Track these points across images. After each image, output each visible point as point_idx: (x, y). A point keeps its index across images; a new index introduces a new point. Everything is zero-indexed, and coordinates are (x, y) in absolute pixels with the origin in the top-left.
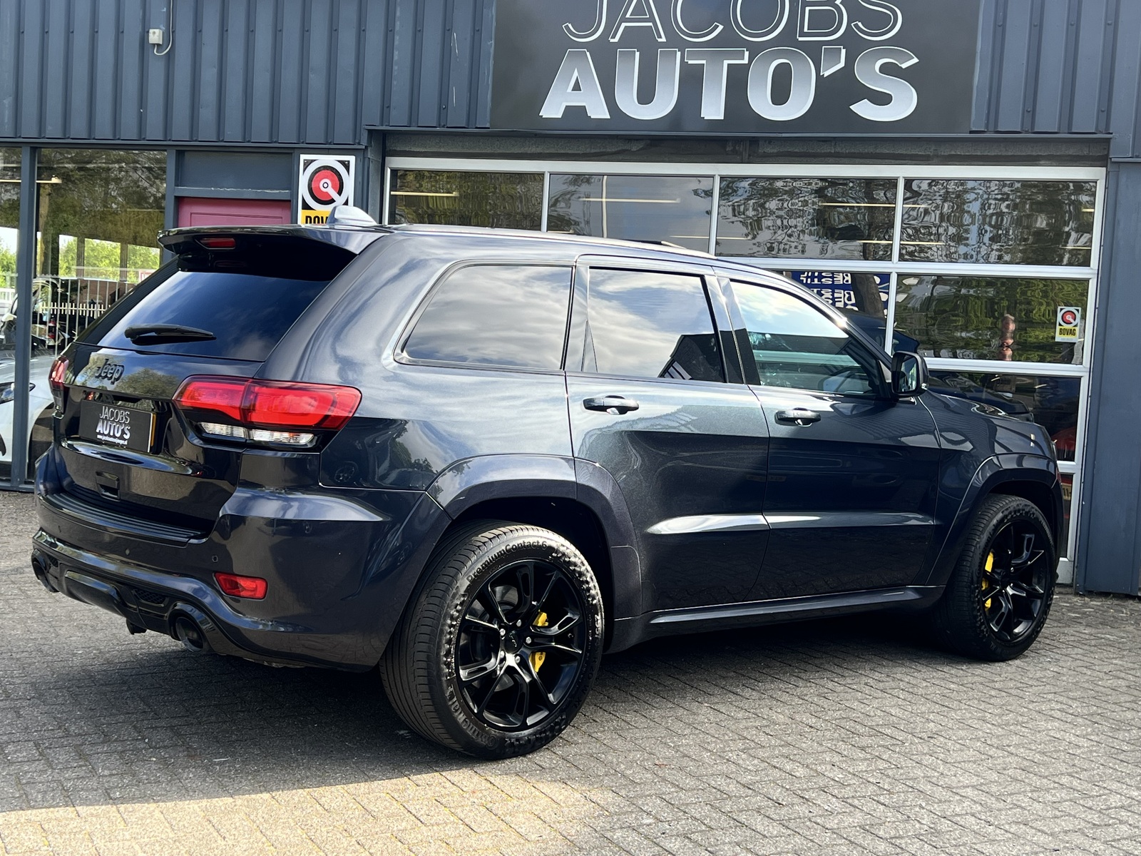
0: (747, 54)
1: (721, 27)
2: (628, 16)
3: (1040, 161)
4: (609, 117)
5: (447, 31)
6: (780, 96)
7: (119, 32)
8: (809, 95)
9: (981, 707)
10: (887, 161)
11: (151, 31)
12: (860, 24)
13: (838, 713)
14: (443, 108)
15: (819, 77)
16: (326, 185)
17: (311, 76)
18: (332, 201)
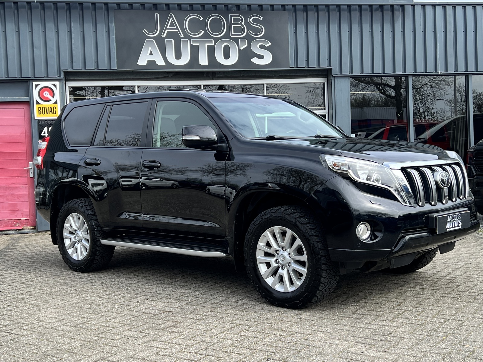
0: (213, 41)
1: (203, 32)
2: (168, 27)
3: (307, 76)
4: (165, 64)
5: (93, 32)
6: (227, 56)
8: (236, 56)
10: (260, 78)
12: (251, 31)
14: (95, 62)
15: (239, 50)
16: (46, 94)
18: (50, 100)
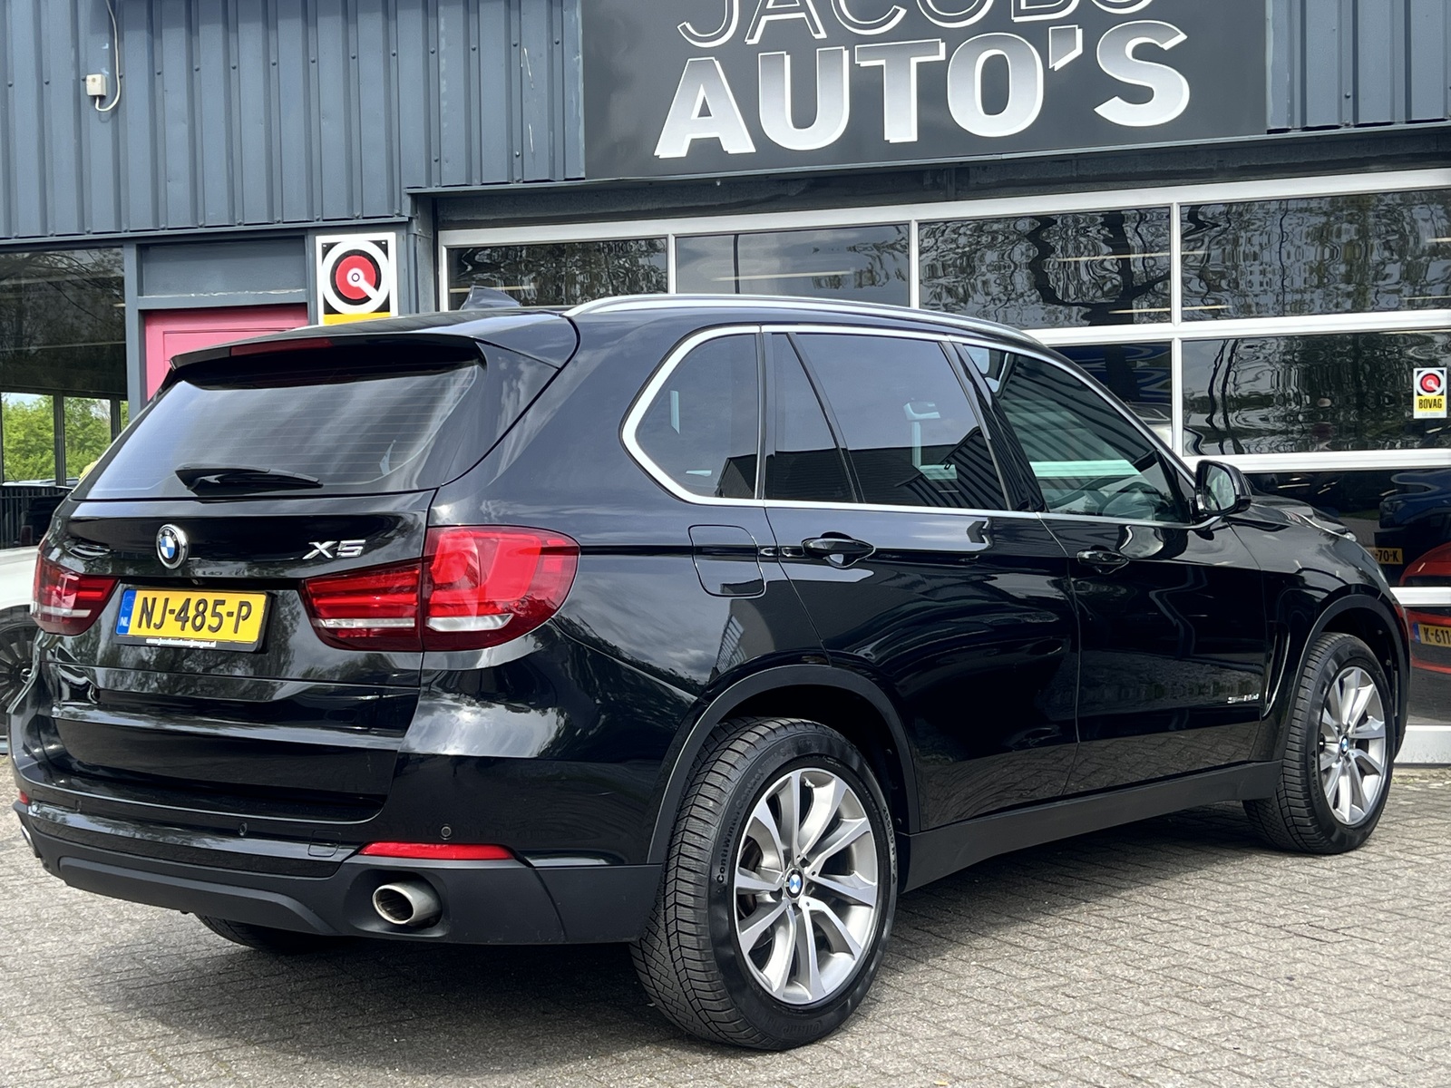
0: (942, 46)
1: (903, 12)
2: (770, 6)
3: (1368, 165)
4: (754, 150)
5: (512, 46)
6: (995, 100)
7: (43, 83)
8: (1035, 100)
9: (1367, 937)
10: (1152, 182)
11: (89, 78)
13: (1165, 959)
14: (515, 156)
15: (1048, 72)
16: (356, 277)
17: (323, 124)
18: (367, 299)
